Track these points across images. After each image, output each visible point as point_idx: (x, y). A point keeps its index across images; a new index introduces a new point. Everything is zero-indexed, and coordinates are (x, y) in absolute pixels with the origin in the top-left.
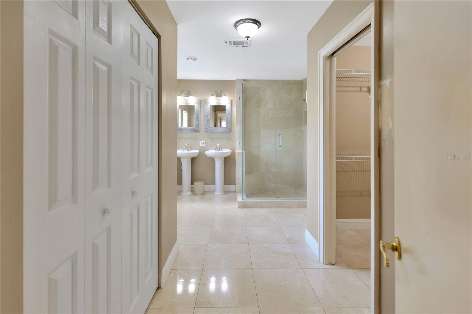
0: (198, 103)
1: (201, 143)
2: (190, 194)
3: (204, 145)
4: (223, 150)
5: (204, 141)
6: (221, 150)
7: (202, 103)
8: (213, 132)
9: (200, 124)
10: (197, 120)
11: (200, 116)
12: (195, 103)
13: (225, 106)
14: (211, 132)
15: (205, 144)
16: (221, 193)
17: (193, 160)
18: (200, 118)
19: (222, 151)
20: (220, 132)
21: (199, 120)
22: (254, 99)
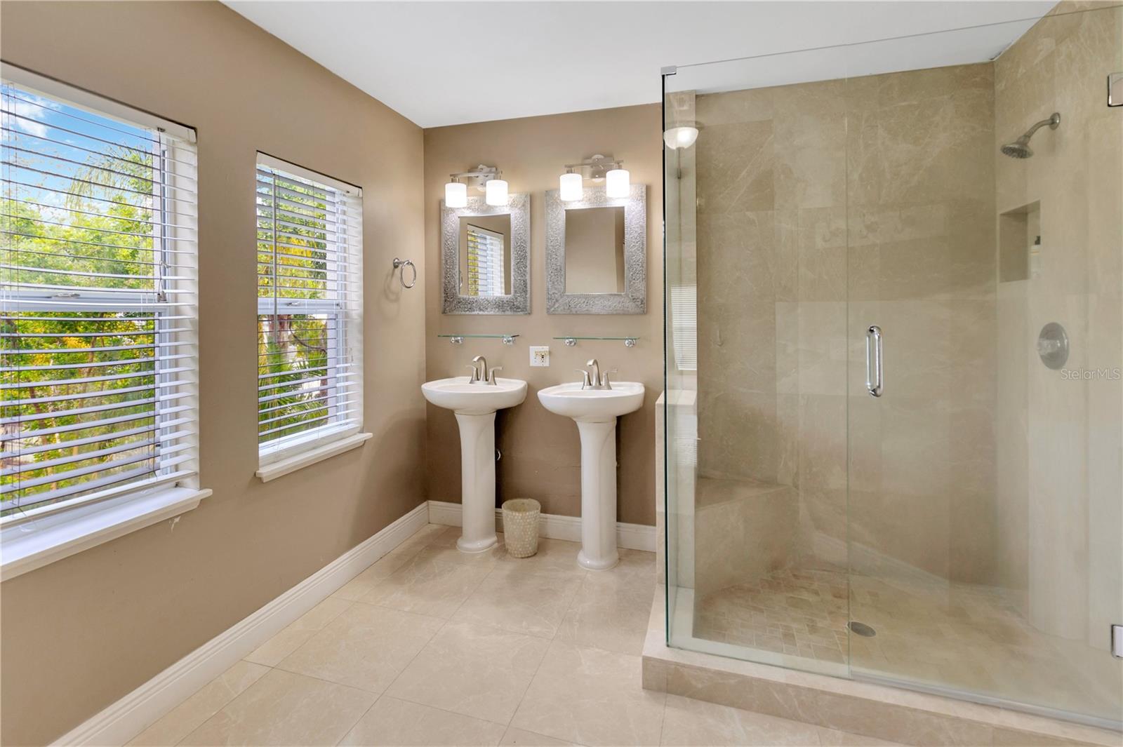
0: (523, 205)
1: (536, 355)
2: (491, 545)
3: (547, 363)
4: (611, 383)
5: (546, 348)
6: (603, 383)
7: (537, 203)
8: (577, 314)
9: (528, 282)
10: (518, 268)
11: (528, 254)
12: (512, 206)
13: (623, 208)
14: (571, 314)
15: (547, 359)
16: (603, 563)
17: (504, 419)
18: (528, 262)
19: (610, 388)
20: (603, 312)
21: (528, 269)
22: (744, 173)
